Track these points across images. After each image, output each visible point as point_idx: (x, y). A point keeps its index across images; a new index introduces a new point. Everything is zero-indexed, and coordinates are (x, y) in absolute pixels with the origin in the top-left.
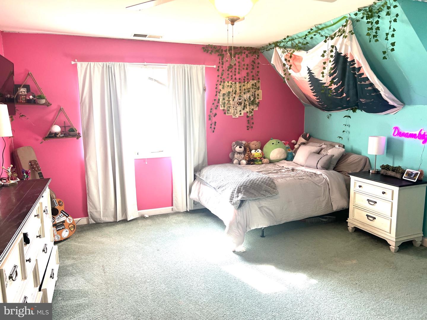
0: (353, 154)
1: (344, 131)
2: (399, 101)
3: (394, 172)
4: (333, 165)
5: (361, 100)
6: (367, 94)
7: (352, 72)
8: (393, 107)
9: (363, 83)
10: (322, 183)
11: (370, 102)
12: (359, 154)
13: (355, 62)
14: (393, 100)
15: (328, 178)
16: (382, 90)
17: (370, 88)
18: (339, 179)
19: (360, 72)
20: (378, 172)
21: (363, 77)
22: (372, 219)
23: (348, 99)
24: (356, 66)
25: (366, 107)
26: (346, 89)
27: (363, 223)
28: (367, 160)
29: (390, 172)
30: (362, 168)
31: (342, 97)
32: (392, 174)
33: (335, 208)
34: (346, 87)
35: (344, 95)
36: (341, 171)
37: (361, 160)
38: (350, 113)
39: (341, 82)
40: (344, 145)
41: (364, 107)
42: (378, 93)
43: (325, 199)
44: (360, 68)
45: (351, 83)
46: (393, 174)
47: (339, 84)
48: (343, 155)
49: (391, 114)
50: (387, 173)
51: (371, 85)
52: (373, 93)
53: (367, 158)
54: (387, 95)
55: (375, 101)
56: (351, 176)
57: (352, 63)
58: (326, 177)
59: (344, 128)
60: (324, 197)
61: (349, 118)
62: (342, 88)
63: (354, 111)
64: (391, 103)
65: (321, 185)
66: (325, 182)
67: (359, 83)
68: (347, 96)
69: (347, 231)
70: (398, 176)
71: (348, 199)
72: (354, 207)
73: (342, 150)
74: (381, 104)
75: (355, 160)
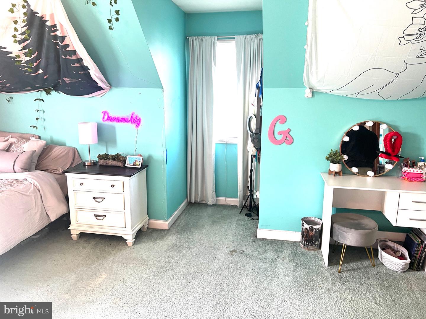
0: (56, 147)
1: (37, 119)
2: (107, 82)
3: (114, 161)
4: (34, 164)
5: (65, 79)
6: (74, 72)
7: (53, 41)
8: (101, 89)
9: (68, 57)
10: (30, 190)
11: (76, 82)
12: (63, 145)
13: (57, 29)
14: (103, 81)
15: (37, 182)
16: (92, 68)
17: (77, 65)
18: (50, 179)
19: (64, 43)
20: (94, 164)
21: (68, 49)
22: (102, 218)
23: (45, 77)
24: (59, 33)
25: (70, 88)
26: (43, 64)
27: (90, 226)
28: (75, 152)
29: (110, 161)
30: (72, 161)
31: (36, 74)
32: (112, 163)
33: (53, 218)
34: (43, 62)
35: (41, 71)
36: (48, 170)
37: (69, 153)
38: (43, 95)
39: (37, 52)
40: (40, 135)
41: (67, 88)
42: (86, 72)
43: (38, 210)
44: (63, 38)
45: (52, 55)
46: (114, 163)
47: (33, 56)
48: (44, 148)
49: (97, 97)
50: (108, 163)
51: (80, 60)
52: (81, 72)
53: (75, 149)
54: (97, 75)
55: (82, 81)
56: (66, 174)
57: (52, 29)
58: (33, 182)
59: (38, 115)
60: (37, 209)
61: (42, 101)
62: (38, 62)
63: (48, 93)
64: (100, 84)
65: (30, 193)
66: (34, 188)
67: (63, 57)
68: (45, 73)
69: (71, 241)
70: (121, 164)
71: (66, 203)
72: (76, 210)
73: (42, 143)
74: (88, 85)
75: (61, 153)
